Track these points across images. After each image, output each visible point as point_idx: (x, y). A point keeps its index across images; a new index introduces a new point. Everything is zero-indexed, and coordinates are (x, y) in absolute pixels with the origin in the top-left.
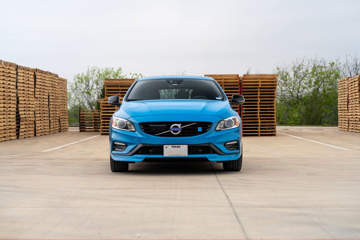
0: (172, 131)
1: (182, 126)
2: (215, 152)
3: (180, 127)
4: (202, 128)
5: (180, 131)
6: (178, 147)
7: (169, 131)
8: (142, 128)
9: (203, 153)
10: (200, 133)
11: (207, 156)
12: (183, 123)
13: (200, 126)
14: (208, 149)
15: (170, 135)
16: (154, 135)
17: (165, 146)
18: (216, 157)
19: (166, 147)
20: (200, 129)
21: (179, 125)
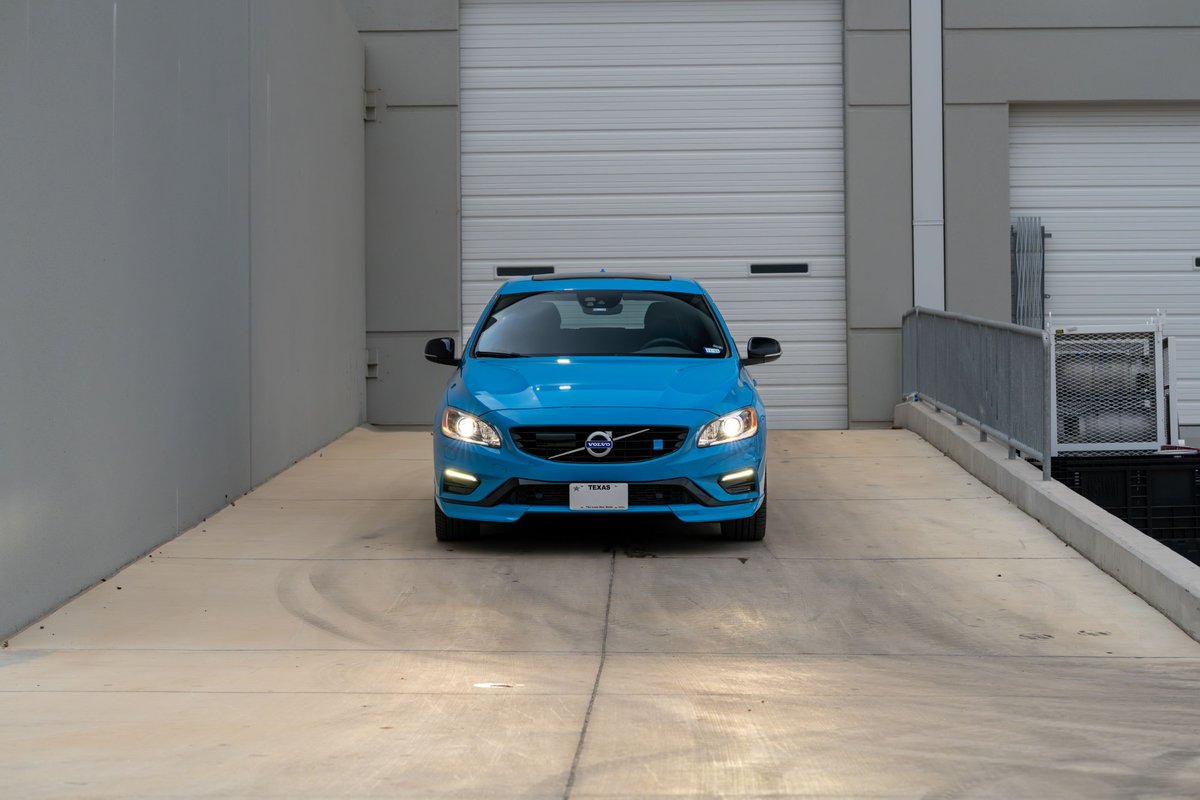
0: (589, 449)
1: (614, 436)
2: (694, 500)
3: (609, 440)
4: (664, 443)
5: (609, 450)
6: (604, 487)
7: (583, 448)
8: (518, 440)
9: (666, 501)
10: (659, 453)
11: (675, 509)
12: (617, 430)
13: (658, 437)
14: (677, 492)
15: (584, 457)
16: (547, 459)
17: (572, 486)
18: (696, 513)
19: (576, 489)
20: (658, 445)
21: (608, 435)
